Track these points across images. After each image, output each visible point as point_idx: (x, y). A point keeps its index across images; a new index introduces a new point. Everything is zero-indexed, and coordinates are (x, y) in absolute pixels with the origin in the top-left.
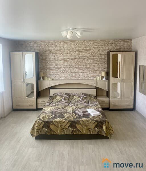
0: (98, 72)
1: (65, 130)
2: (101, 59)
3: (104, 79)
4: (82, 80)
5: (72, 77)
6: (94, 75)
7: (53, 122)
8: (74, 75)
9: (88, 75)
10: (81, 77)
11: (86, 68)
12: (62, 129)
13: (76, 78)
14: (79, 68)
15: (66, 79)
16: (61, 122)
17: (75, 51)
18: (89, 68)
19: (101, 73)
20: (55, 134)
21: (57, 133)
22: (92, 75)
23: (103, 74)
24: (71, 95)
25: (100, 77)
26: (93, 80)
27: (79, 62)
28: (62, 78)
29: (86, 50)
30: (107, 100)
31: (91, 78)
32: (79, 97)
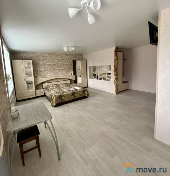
0: (69, 71)
1: (70, 98)
2: (70, 64)
3: (73, 75)
5: (55, 75)
9: (64, 73)
10: (60, 75)
12: (68, 98)
13: (57, 76)
14: (59, 69)
15: (51, 76)
16: (68, 94)
17: (56, 59)
18: (64, 69)
19: (70, 72)
22: (66, 73)
23: (72, 72)
25: (71, 74)
26: (67, 75)
27: (58, 66)
28: (49, 77)
29: (62, 59)
30: (76, 84)
31: (66, 75)
32: (63, 85)
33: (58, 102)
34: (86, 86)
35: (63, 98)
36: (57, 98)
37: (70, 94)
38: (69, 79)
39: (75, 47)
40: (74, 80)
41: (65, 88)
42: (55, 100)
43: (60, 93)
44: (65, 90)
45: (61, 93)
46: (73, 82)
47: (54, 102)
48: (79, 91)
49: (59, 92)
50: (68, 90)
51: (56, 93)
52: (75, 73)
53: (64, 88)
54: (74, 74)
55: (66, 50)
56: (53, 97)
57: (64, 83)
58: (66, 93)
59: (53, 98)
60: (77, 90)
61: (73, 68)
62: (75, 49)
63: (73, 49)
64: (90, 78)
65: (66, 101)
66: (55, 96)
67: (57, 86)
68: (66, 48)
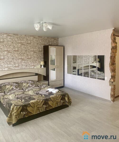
0: (37, 62)
2: (39, 51)
3: (42, 67)
4: (25, 69)
5: (15, 67)
6: (34, 64)
7: (30, 104)
8: (17, 65)
9: (29, 64)
10: (24, 67)
11: (28, 58)
12: (38, 109)
13: (19, 68)
14: (22, 58)
15: (9, 69)
16: (37, 103)
17: (18, 43)
18: (30, 58)
19: (39, 62)
20: (32, 114)
21: (33, 113)
22: (33, 64)
23: (42, 63)
24: (19, 83)
25: (40, 65)
26: (34, 68)
27: (21, 53)
28: (6, 69)
29: (28, 43)
30: (47, 82)
31: (32, 67)
32: (27, 83)
33: (21, 117)
34: (63, 85)
35: (29, 109)
36: (20, 110)
37: (40, 102)
38: (36, 74)
39: (53, 24)
40: (45, 75)
41: (32, 90)
42: (15, 114)
43: (24, 98)
44: (31, 93)
45: (26, 101)
46: (42, 78)
47: (14, 117)
48: (55, 95)
49: (21, 97)
50: (37, 94)
51: (18, 98)
52: (46, 65)
53: (29, 89)
54: (44, 67)
55: (37, 29)
56: (12, 107)
57: (29, 81)
58: (34, 99)
59: (13, 109)
60: (51, 93)
61: (43, 57)
62: (52, 29)
63: (50, 27)
64: (68, 73)
65: (34, 113)
66: (15, 105)
67: (19, 85)
68: (38, 25)
